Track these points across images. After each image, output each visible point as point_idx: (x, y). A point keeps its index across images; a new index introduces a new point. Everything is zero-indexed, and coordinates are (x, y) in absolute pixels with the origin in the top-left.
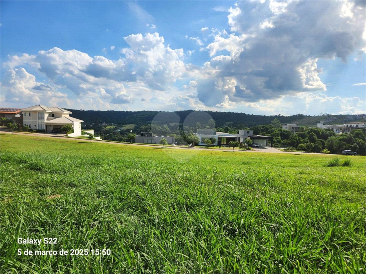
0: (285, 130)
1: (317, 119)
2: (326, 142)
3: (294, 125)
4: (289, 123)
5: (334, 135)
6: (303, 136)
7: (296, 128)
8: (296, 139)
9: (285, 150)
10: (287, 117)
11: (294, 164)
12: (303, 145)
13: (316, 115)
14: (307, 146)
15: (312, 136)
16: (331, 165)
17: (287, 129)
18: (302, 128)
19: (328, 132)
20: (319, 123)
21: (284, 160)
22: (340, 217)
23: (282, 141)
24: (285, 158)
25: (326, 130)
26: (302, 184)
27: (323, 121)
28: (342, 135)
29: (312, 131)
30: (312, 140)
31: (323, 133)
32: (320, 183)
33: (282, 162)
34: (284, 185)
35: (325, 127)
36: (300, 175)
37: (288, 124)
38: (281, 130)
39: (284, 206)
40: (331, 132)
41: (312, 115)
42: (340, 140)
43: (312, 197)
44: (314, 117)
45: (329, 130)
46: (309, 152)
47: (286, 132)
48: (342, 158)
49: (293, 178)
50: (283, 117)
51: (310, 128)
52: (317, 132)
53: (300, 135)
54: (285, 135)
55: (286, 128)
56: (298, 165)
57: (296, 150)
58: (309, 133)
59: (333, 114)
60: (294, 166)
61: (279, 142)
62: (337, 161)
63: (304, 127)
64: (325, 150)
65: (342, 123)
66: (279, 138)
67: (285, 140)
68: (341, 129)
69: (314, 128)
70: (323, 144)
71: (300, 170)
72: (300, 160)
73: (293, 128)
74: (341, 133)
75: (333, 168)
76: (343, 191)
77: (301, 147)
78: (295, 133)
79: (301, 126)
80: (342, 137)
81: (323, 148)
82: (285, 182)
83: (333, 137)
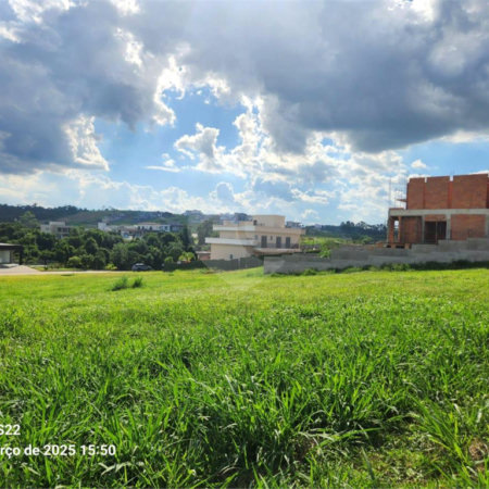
0: (46, 232)
1: (98, 216)
2: (111, 253)
3: (61, 224)
4: (54, 220)
5: (122, 241)
6: (76, 243)
7: (65, 230)
8: (65, 249)
9: (46, 269)
10: (49, 210)
11: (61, 292)
12: (76, 258)
13: (96, 209)
14: (83, 260)
15: (90, 243)
16: (117, 288)
17: (50, 232)
18: (75, 231)
19: (113, 237)
20: (101, 221)
21: (43, 287)
22: (120, 362)
23: (40, 253)
24: (47, 282)
25: (111, 233)
26: (71, 323)
27: (106, 219)
28: (132, 242)
29: (89, 234)
30: (91, 250)
31: (106, 238)
32: (99, 317)
33: (41, 291)
34: (41, 330)
35: (109, 229)
36: (69, 310)
37: (51, 223)
38: (37, 233)
39: (36, 365)
40: (118, 236)
41: (90, 209)
42: (130, 249)
43: (84, 342)
44: (93, 212)
45: (115, 234)
46: (85, 269)
47: (48, 236)
48: (131, 276)
49: (56, 317)
50: (41, 209)
51: (87, 230)
52: (97, 237)
53: (72, 242)
54: (45, 242)
55: (47, 228)
56: (67, 292)
57: (66, 267)
58: (85, 238)
59: (120, 209)
60: (61, 296)
61: (35, 254)
62: (125, 280)
63: (77, 228)
64: (110, 266)
65: (132, 224)
66: (36, 247)
67: (46, 252)
68: (131, 233)
69: (93, 230)
70: (107, 255)
71: (70, 300)
72: (72, 285)
73: (59, 229)
74: (131, 238)
75: (119, 292)
76: (128, 324)
77: (73, 261)
78: (63, 240)
79: (72, 227)
80: (132, 245)
81: (107, 262)
82: (42, 324)
83: (120, 245)
